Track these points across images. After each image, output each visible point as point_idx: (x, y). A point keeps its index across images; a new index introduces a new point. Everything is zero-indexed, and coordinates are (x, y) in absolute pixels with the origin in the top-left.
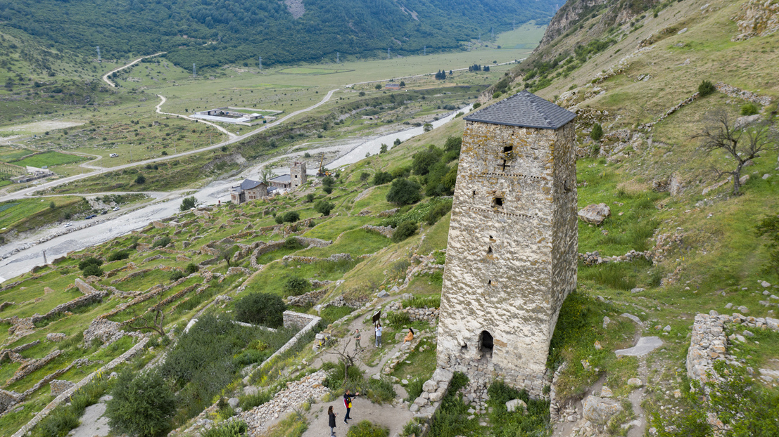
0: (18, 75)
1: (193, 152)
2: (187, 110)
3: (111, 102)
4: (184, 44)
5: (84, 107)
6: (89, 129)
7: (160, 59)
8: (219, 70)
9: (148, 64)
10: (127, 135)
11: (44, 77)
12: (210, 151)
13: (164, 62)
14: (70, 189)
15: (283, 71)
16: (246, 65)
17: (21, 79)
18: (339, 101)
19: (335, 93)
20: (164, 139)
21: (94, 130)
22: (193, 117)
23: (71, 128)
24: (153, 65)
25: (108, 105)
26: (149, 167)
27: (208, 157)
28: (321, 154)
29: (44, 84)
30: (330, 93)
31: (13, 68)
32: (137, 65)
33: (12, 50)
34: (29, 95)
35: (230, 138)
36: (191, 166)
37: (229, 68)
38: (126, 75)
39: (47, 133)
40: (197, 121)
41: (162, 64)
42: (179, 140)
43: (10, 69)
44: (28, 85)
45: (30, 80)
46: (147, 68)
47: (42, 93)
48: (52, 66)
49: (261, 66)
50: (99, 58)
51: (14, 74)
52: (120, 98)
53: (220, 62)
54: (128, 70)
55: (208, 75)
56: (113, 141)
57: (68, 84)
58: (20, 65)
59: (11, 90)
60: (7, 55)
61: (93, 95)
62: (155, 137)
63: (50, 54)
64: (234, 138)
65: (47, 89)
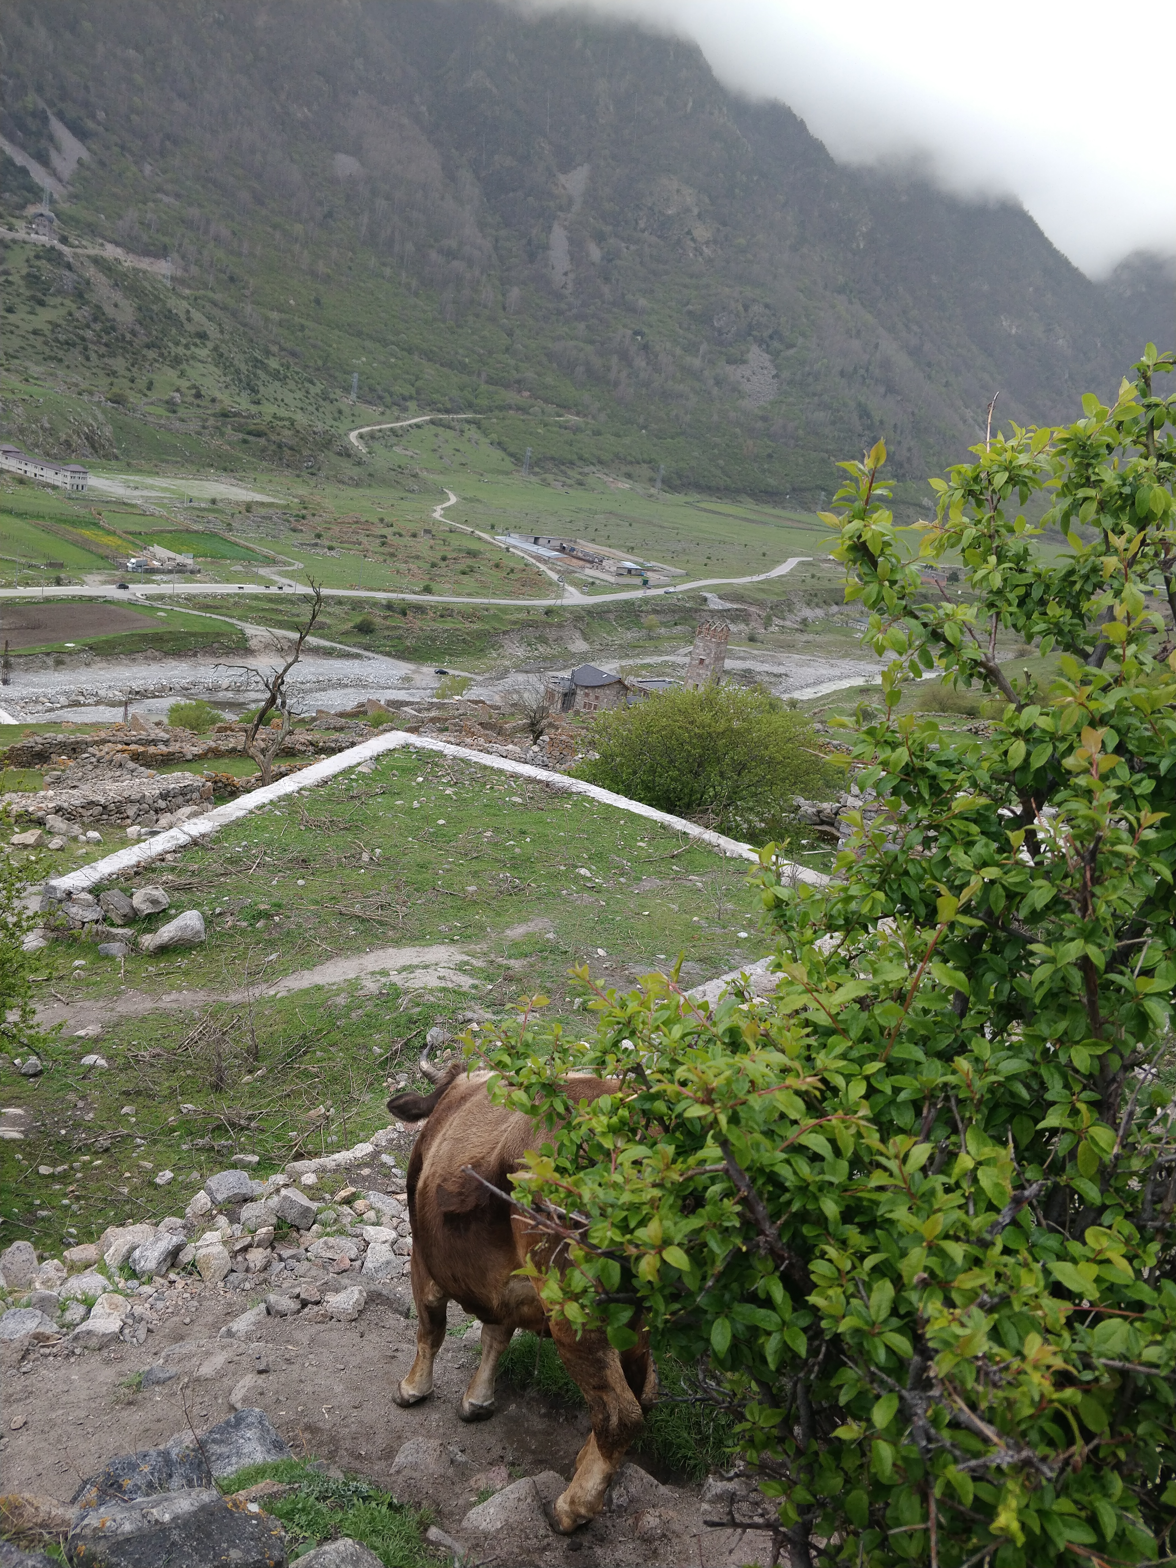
0: (194, 387)
1: (486, 601)
2: (493, 527)
3: (351, 478)
4: (519, 408)
5: (298, 476)
6: (295, 512)
7: (467, 426)
8: (573, 473)
9: (440, 430)
10: (365, 540)
11: (243, 403)
12: (519, 609)
13: (472, 432)
14: (222, 607)
15: (703, 505)
16: (629, 476)
17: (198, 396)
18: (809, 580)
19: (802, 563)
20: (434, 565)
21: (304, 517)
22: (502, 540)
23: (262, 504)
24: (450, 434)
25: (343, 483)
26: (389, 606)
27: (513, 618)
28: (749, 671)
29: (236, 415)
30: (791, 563)
31: (190, 372)
32: (418, 426)
33: (198, 341)
34: (204, 427)
35: (566, 594)
36: (475, 626)
37: (596, 475)
38: (394, 440)
39: (214, 501)
40: (507, 549)
41: (467, 434)
42: (464, 573)
43: (182, 374)
44: (206, 408)
45: (213, 400)
46: (436, 435)
47: (228, 430)
48: (262, 388)
49: (659, 484)
50: (353, 396)
51: (188, 384)
52: (370, 475)
53: (581, 458)
54: (400, 432)
55: (550, 477)
56: (334, 544)
57: (280, 423)
58: (205, 371)
59: (174, 412)
60: (187, 347)
61: (321, 457)
62: (417, 557)
63: (265, 367)
64: (573, 597)
65: (241, 425)
